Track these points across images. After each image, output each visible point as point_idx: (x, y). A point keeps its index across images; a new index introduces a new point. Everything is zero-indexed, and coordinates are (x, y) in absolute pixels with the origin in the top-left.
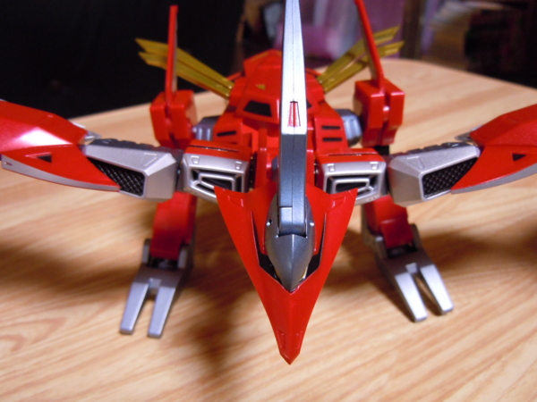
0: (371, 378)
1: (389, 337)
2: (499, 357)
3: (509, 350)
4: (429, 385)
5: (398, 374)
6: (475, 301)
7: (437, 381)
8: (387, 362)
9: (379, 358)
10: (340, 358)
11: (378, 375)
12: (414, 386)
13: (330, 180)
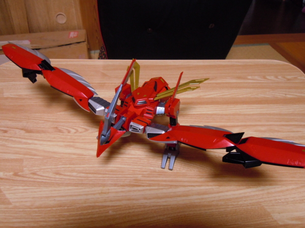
0: (138, 174)
1: (152, 168)
2: (171, 186)
3: (176, 186)
4: (148, 182)
5: (145, 177)
6: (184, 171)
7: (150, 182)
8: (145, 173)
9: (144, 171)
10: (136, 167)
11: (140, 174)
12: (145, 180)
13: (131, 126)
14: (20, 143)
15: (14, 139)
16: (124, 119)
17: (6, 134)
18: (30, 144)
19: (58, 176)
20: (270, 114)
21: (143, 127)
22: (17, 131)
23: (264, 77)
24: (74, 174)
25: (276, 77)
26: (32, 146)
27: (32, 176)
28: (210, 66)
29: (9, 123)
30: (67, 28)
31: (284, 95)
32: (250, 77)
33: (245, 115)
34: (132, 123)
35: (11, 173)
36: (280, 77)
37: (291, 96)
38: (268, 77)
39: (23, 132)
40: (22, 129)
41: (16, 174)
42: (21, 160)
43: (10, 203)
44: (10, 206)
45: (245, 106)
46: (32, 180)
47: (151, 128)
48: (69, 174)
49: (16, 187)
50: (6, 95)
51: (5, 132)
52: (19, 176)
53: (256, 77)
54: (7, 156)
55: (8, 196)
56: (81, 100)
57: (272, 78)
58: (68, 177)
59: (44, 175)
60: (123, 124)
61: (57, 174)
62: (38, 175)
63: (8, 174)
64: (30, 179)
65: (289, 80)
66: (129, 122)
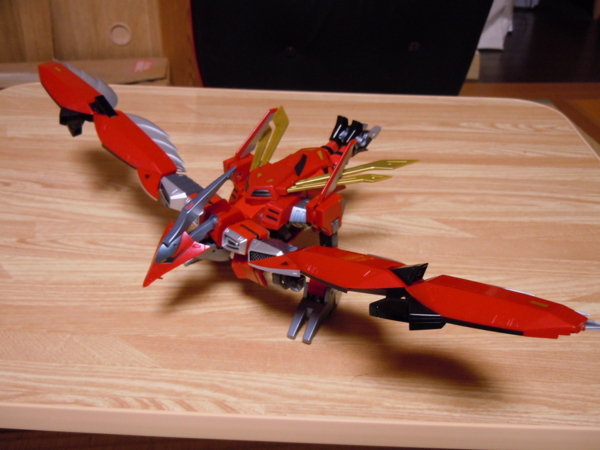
13: (226, 236)
14: (32, 200)
15: (21, 195)
16: (215, 220)
17: (7, 188)
18: (48, 202)
19: (92, 247)
20: (486, 179)
21: (246, 240)
22: (28, 184)
23: (492, 125)
24: (121, 245)
25: (516, 126)
26: (52, 206)
27: (49, 244)
28: (393, 106)
29: (15, 174)
30: (130, 54)
31: (522, 153)
32: (464, 124)
33: (439, 178)
34: (227, 231)
35: (14, 240)
36: (522, 126)
37: (535, 155)
38: (499, 125)
39: (37, 187)
40: (37, 182)
41: (22, 241)
42: (33, 223)
43: (10, 277)
44: (10, 280)
45: (444, 166)
46: (49, 249)
47: (259, 243)
48: (112, 244)
49: (21, 257)
50: (10, 133)
51: (7, 184)
52: (28, 243)
53: (477, 125)
54: (7, 217)
55: (6, 267)
56: (147, 176)
57: (508, 126)
58: (110, 249)
59: (70, 243)
60: (212, 231)
61: (92, 243)
62: (59, 243)
63: (9, 240)
64: (45, 248)
65: (538, 130)
66: (223, 228)
